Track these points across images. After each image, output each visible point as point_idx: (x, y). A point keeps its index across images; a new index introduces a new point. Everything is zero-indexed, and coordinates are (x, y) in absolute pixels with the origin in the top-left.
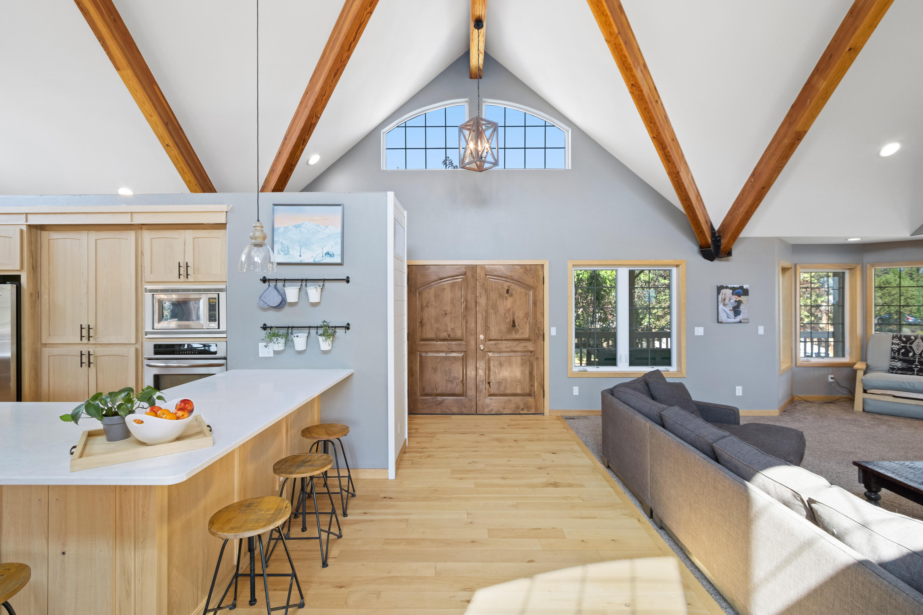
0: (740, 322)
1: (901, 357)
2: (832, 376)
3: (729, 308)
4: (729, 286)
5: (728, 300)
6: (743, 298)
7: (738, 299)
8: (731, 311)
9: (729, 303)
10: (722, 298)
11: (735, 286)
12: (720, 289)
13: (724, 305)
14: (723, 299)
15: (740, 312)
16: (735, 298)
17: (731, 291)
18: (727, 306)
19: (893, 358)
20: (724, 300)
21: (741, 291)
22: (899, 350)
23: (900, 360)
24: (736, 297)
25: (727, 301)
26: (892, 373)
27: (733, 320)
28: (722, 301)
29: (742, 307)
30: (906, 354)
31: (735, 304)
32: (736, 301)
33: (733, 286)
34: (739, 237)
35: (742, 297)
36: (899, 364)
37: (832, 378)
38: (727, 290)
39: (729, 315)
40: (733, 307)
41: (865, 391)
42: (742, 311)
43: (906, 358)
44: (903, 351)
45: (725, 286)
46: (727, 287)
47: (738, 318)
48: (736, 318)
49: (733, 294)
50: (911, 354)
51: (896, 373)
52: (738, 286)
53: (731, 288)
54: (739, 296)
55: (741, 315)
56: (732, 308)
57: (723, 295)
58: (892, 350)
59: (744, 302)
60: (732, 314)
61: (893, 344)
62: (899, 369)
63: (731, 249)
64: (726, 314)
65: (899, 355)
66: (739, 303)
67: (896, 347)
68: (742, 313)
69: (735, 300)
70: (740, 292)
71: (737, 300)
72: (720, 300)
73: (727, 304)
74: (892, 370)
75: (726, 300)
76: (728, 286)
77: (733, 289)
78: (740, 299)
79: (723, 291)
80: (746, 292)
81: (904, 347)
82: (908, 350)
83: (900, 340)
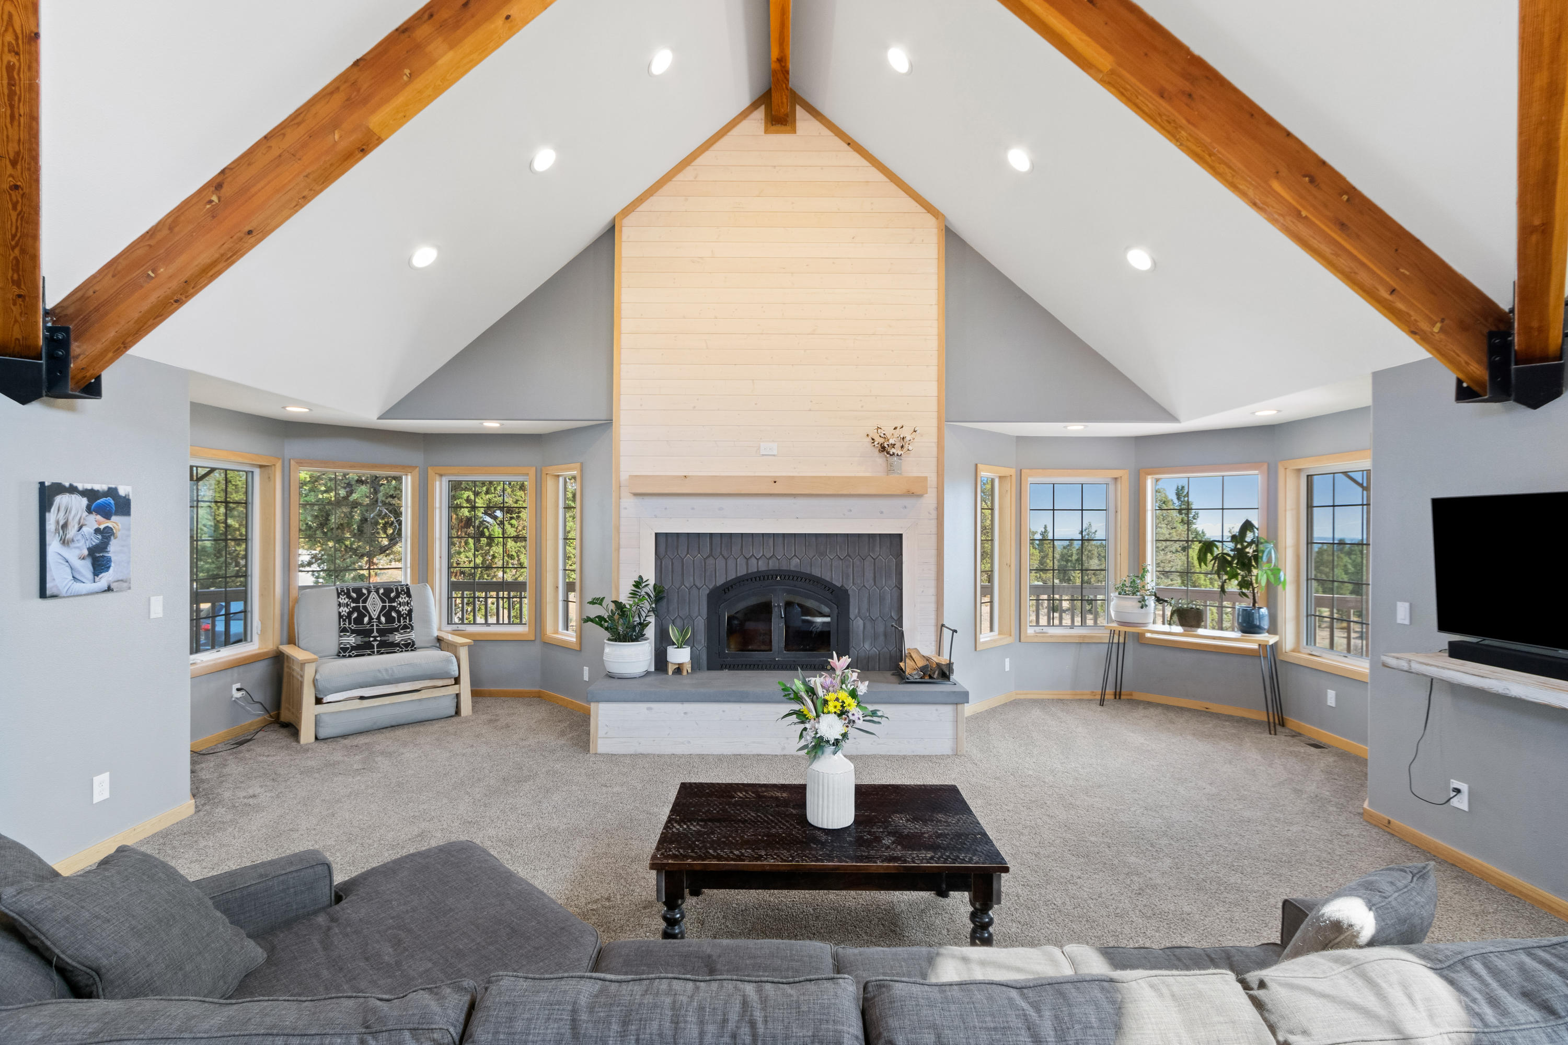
0: (109, 589)
1: (353, 627)
2: (238, 686)
3: (77, 552)
4: (80, 487)
5: (76, 527)
6: (116, 522)
7: (105, 524)
8: (83, 559)
9: (79, 537)
10: (58, 522)
11: (97, 487)
13: (65, 542)
14: (61, 523)
15: (109, 560)
16: (95, 521)
17: (85, 501)
18: (72, 545)
19: (344, 630)
20: (65, 526)
21: (112, 502)
22: (350, 614)
23: (353, 632)
24: (99, 517)
25: (72, 532)
26: (344, 656)
27: (89, 586)
28: (57, 530)
29: (114, 549)
30: (359, 621)
31: (96, 539)
32: (97, 531)
33: (89, 486)
34: (134, 346)
35: (113, 518)
36: (352, 640)
37: (238, 690)
38: (73, 496)
39: (80, 573)
40: (89, 549)
41: (319, 701)
42: (113, 559)
43: (360, 627)
44: (355, 615)
45: (67, 485)
46: (72, 490)
47: (105, 579)
48: (97, 579)
49: (89, 510)
50: (366, 620)
51: (350, 656)
52: (104, 487)
53: (86, 493)
54: (107, 516)
55: (111, 569)
56: (86, 552)
57: (62, 513)
58: (340, 616)
59: (118, 534)
60: (85, 568)
61: (340, 605)
62: (353, 648)
63: (101, 375)
64: (69, 570)
65: (350, 623)
66: (106, 535)
67: (345, 611)
68: (113, 564)
69: (96, 526)
70: (109, 504)
71: (102, 527)
72: (51, 526)
73: (73, 541)
74: (344, 652)
75: (70, 527)
76: (75, 484)
77: (91, 495)
78: (109, 524)
79: (61, 500)
80: (123, 506)
81: (355, 609)
82: (362, 613)
83: (349, 597)
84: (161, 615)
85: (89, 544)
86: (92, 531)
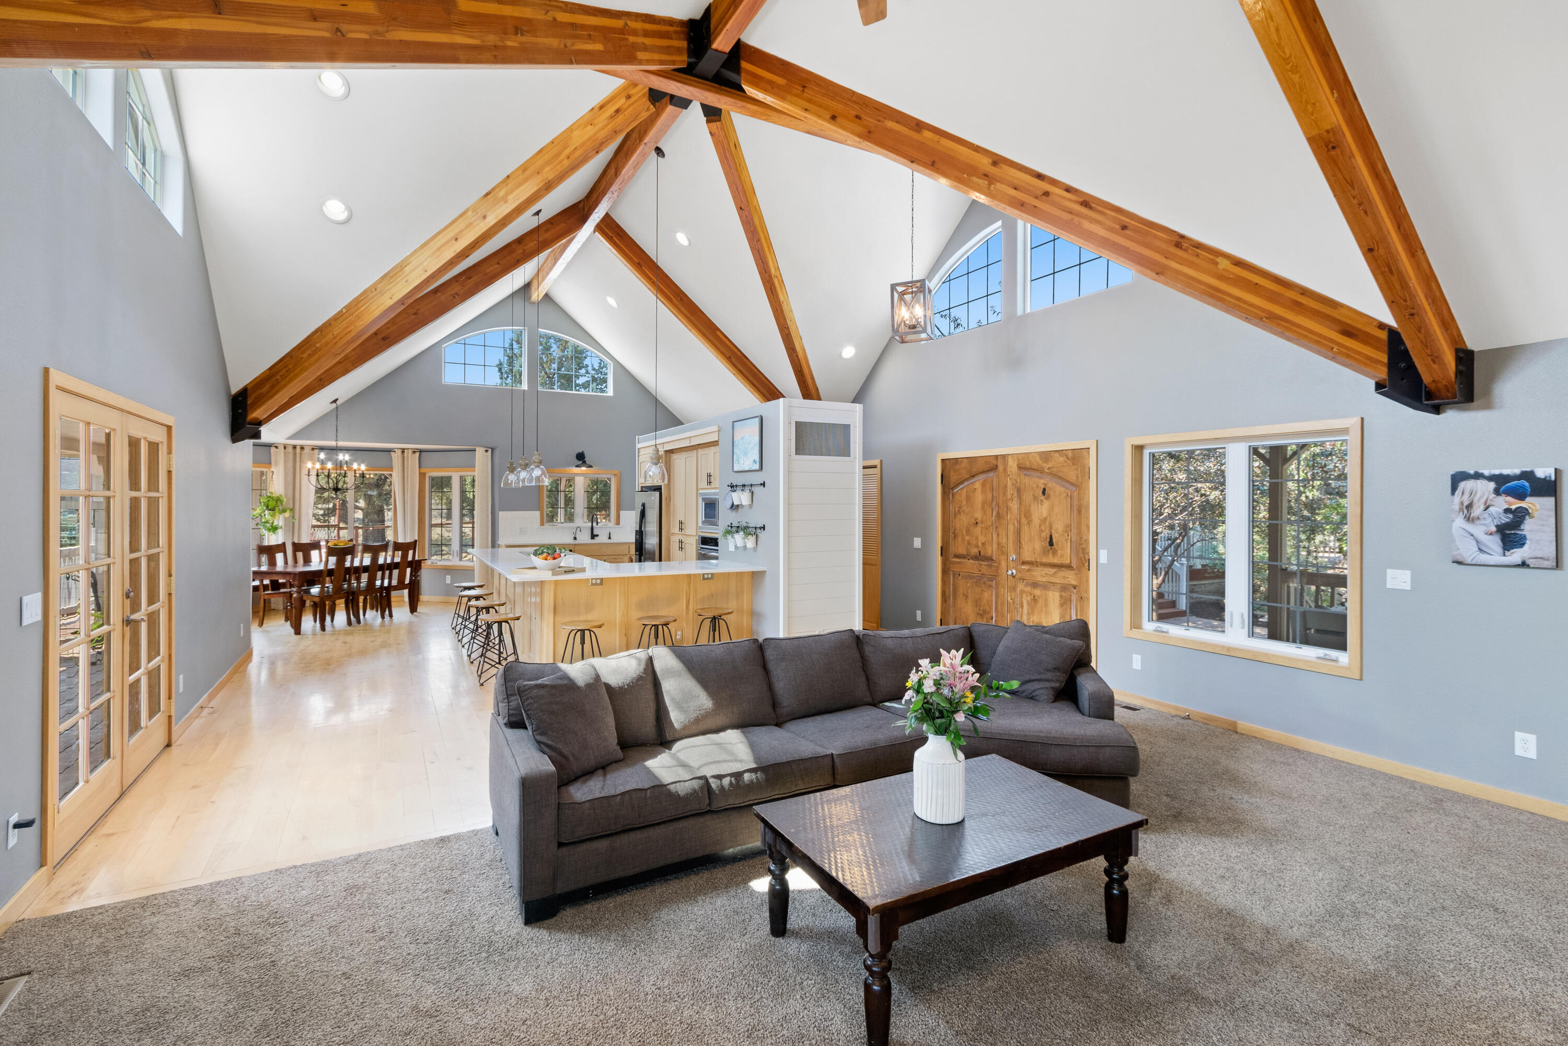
0: (1524, 564)
3: (1484, 528)
5: (1482, 507)
6: (1534, 503)
7: (1515, 504)
8: (1491, 534)
9: (1486, 516)
10: (1462, 503)
11: (1506, 472)
12: (1457, 479)
13: (1470, 520)
14: (1466, 504)
15: (1523, 537)
16: (1503, 502)
17: (1492, 485)
18: (1477, 522)
20: (1470, 506)
21: (1527, 484)
24: (1509, 499)
25: (1477, 511)
27: (1498, 559)
28: (1461, 510)
29: (1528, 527)
31: (1506, 519)
32: (1507, 511)
33: (1497, 472)
35: (1529, 499)
38: (1479, 482)
39: (1487, 546)
40: (1497, 526)
42: (1528, 537)
45: (1472, 472)
46: (1478, 476)
47: (1516, 556)
48: (1508, 553)
49: (1497, 492)
52: (1517, 471)
53: (1491, 478)
54: (1521, 496)
55: (1526, 547)
56: (1494, 529)
57: (1468, 494)
59: (1536, 514)
60: (1494, 543)
64: (1474, 543)
66: (1520, 516)
68: (1528, 542)
69: (1506, 506)
70: (1523, 487)
71: (1513, 507)
72: (1456, 507)
73: (1478, 518)
75: (1475, 507)
76: (1481, 471)
78: (1523, 504)
79: (1464, 485)
80: (1543, 488)
85: (1496, 522)
86: (1501, 510)
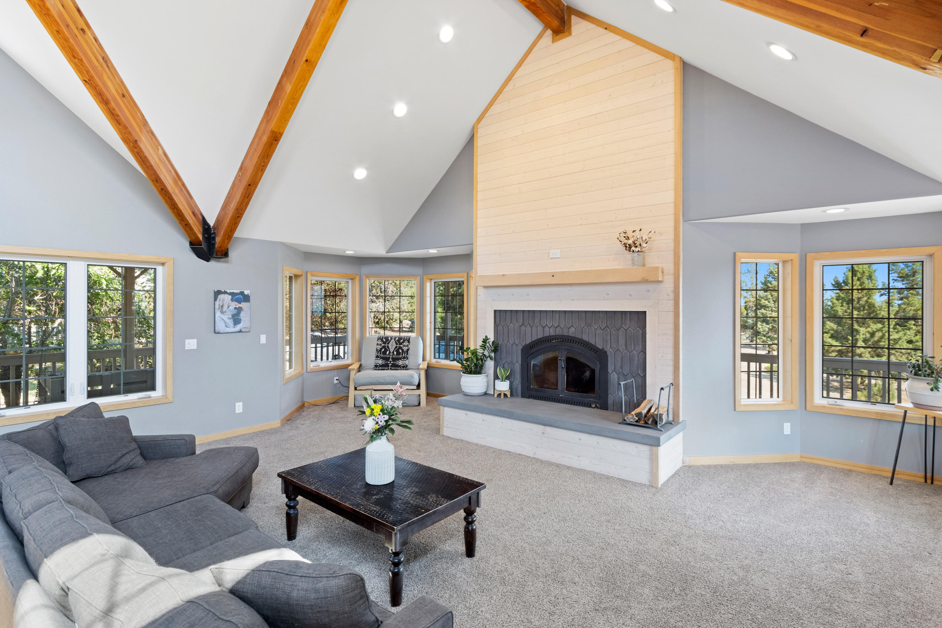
0: (240, 331)
1: (382, 355)
3: (227, 316)
4: (228, 291)
5: (227, 307)
6: (244, 305)
7: (238, 305)
8: (230, 319)
9: (228, 311)
10: (219, 305)
11: (235, 291)
12: (218, 293)
13: (222, 312)
14: (221, 305)
15: (241, 320)
16: (234, 305)
17: (230, 297)
18: (225, 314)
19: (377, 357)
20: (222, 306)
21: (242, 297)
22: (381, 349)
23: (381, 358)
24: (236, 303)
25: (225, 308)
26: (376, 369)
27: (232, 329)
28: (219, 308)
29: (242, 315)
30: (384, 353)
31: (235, 312)
32: (235, 308)
33: (232, 291)
34: (234, 236)
35: (242, 303)
36: (380, 362)
38: (226, 295)
39: (228, 324)
41: (356, 389)
43: (385, 356)
44: (383, 350)
45: (223, 291)
46: (225, 293)
47: (238, 328)
48: (235, 327)
49: (232, 300)
50: (388, 352)
51: (378, 370)
52: (239, 291)
53: (230, 294)
54: (240, 303)
55: (241, 323)
56: (231, 316)
57: (221, 301)
58: (377, 350)
59: (244, 309)
60: (230, 322)
61: (378, 344)
62: (380, 366)
63: (228, 249)
64: (224, 323)
65: (380, 354)
66: (239, 310)
67: (379, 347)
70: (240, 298)
71: (237, 307)
72: (217, 307)
73: (225, 312)
74: (377, 367)
75: (224, 307)
77: (232, 294)
78: (240, 305)
79: (221, 297)
80: (246, 298)
81: (384, 347)
82: (386, 349)
83: (382, 341)
84: (265, 342)
85: (232, 313)
86: (233, 308)
